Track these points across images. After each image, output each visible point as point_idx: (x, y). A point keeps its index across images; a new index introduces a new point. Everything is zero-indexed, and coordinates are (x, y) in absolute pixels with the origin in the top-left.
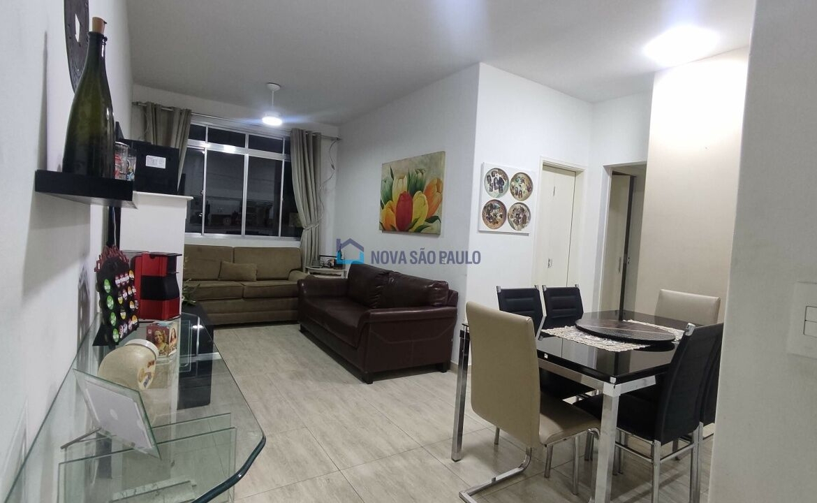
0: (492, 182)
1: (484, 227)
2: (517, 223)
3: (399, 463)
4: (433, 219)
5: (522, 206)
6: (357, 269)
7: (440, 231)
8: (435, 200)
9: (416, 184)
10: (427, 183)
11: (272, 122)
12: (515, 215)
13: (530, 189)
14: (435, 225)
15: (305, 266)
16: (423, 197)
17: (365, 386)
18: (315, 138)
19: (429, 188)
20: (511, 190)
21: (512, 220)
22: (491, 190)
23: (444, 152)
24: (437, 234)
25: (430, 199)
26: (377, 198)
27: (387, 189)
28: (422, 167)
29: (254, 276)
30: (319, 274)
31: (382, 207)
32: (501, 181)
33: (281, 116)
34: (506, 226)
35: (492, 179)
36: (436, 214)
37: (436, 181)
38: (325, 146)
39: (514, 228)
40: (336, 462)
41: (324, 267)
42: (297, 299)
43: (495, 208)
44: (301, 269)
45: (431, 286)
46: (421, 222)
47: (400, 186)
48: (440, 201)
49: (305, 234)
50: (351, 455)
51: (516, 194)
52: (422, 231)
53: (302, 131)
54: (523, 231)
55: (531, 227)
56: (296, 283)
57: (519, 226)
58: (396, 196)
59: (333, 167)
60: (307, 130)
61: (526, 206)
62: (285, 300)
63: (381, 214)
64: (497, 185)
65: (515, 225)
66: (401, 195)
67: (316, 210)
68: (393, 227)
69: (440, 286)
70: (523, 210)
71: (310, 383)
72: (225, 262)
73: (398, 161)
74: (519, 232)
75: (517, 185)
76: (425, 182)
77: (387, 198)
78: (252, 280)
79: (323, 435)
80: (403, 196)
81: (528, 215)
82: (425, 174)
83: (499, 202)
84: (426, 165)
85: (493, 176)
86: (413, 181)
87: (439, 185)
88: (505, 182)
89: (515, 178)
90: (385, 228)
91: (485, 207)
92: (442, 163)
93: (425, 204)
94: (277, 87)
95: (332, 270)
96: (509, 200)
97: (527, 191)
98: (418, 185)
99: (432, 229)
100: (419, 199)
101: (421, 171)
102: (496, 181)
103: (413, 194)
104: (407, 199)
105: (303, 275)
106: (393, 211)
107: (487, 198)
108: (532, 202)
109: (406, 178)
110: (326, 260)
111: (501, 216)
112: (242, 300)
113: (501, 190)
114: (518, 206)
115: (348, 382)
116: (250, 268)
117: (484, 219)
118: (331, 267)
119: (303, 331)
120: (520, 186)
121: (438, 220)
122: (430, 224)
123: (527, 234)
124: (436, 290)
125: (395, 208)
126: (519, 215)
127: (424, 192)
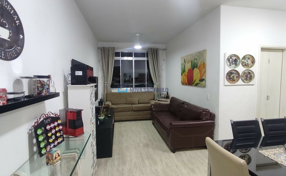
0: (231, 61)
1: (227, 83)
2: (246, 79)
4: (202, 80)
5: (249, 71)
6: (173, 100)
7: (206, 85)
8: (203, 72)
10: (199, 64)
11: (138, 47)
12: (245, 76)
13: (253, 62)
14: (203, 83)
15: (155, 98)
16: (197, 71)
17: (172, 154)
18: (156, 50)
19: (200, 66)
20: (242, 64)
21: (244, 78)
22: (230, 65)
23: (206, 50)
24: (204, 86)
25: (200, 71)
26: (180, 71)
27: (183, 68)
28: (196, 57)
29: (137, 102)
30: (161, 101)
31: (182, 75)
32: (236, 60)
34: (240, 82)
35: (231, 60)
36: (203, 78)
37: (203, 63)
38: (160, 53)
39: (245, 82)
41: (162, 98)
42: (151, 111)
43: (233, 73)
45: (201, 111)
46: (197, 81)
47: (188, 66)
48: (205, 72)
49: (155, 86)
51: (245, 65)
52: (198, 85)
53: (152, 48)
54: (250, 83)
55: (255, 81)
56: (151, 105)
57: (248, 81)
58: (187, 71)
59: (164, 60)
61: (251, 71)
62: (148, 111)
63: (182, 78)
64: (234, 63)
65: (245, 81)
66: (189, 70)
68: (186, 83)
69: (206, 111)
70: (249, 73)
72: (128, 98)
73: (187, 56)
74: (248, 84)
75: (245, 61)
77: (183, 71)
78: (136, 104)
81: (252, 75)
82: (198, 61)
83: (235, 70)
84: (198, 56)
85: (231, 58)
86: (193, 64)
87: (204, 65)
88: (238, 61)
89: (244, 58)
90: (183, 84)
91: (227, 74)
92: (205, 55)
93: (198, 74)
96: (241, 69)
97: (251, 64)
98: (195, 65)
99: (202, 85)
101: (196, 59)
102: (233, 61)
103: (193, 69)
104: (191, 71)
107: (228, 69)
108: (255, 69)
109: (190, 63)
110: (163, 96)
111: (237, 77)
112: (132, 112)
113: (236, 64)
114: (246, 71)
117: (227, 80)
118: (165, 98)
119: (153, 124)
120: (247, 61)
121: (204, 81)
122: (201, 82)
123: (253, 85)
124: (203, 113)
125: (186, 75)
126: (247, 76)
127: (198, 68)
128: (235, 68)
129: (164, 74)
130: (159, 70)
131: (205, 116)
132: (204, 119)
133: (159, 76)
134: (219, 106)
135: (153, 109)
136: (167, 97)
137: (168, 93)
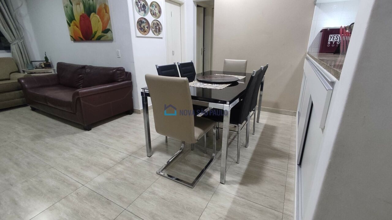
0: (139, 6)
1: (139, 34)
2: (156, 32)
4: (107, 31)
5: (157, 22)
6: (61, 66)
7: (113, 38)
8: (106, 19)
9: (89, 8)
10: (98, 7)
12: (154, 27)
13: (160, 12)
14: (109, 34)
15: (21, 70)
16: (97, 17)
17: (87, 132)
19: (100, 10)
20: (150, 12)
21: (153, 30)
22: (140, 12)
24: (111, 40)
25: (102, 18)
26: (64, 20)
27: (70, 12)
30: (35, 73)
31: (69, 25)
32: (144, 6)
34: (151, 34)
35: (139, 4)
36: (108, 27)
37: (103, 6)
39: (155, 35)
41: (37, 68)
42: (21, 91)
43: (143, 22)
44: (19, 72)
45: (114, 71)
46: (99, 33)
47: (79, 10)
48: (109, 19)
49: (13, 47)
51: (154, 15)
52: (101, 39)
54: (160, 36)
55: (163, 34)
56: (17, 81)
57: (157, 33)
58: (77, 18)
61: (159, 22)
62: (13, 93)
63: (70, 30)
64: (142, 9)
65: (155, 33)
66: (81, 16)
68: (80, 38)
69: (120, 70)
70: (158, 24)
71: (49, 140)
74: (158, 37)
75: (153, 9)
76: (96, 6)
77: (71, 19)
80: (82, 17)
81: (161, 27)
82: (94, 1)
83: (145, 19)
85: (139, 2)
86: (87, 6)
87: (106, 8)
88: (147, 7)
89: (152, 4)
90: (75, 39)
91: (138, 22)
93: (99, 22)
95: (44, 70)
96: (150, 18)
97: (158, 13)
98: (92, 9)
99: (107, 37)
100: (94, 19)
102: (141, 6)
103: (89, 15)
104: (86, 18)
105: (21, 75)
106: (77, 27)
107: (138, 16)
108: (162, 20)
109: (82, 5)
110: (37, 64)
111: (147, 27)
113: (145, 12)
114: (155, 22)
117: (138, 30)
118: (43, 68)
119: (33, 109)
120: (155, 10)
121: (110, 32)
122: (105, 34)
123: (162, 38)
124: (118, 73)
125: (78, 25)
126: (156, 27)
127: (96, 13)
128: (144, 16)
129: (27, 25)
130: (14, 16)
131: (121, 76)
132: (119, 80)
133: (17, 29)
134: (134, 63)
135: (26, 86)
136: (48, 65)
137: (46, 58)
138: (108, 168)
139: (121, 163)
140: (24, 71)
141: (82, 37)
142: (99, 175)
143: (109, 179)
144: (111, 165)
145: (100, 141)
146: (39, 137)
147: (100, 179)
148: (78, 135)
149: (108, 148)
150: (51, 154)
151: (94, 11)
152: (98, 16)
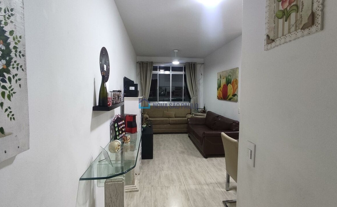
3: (206, 187)
4: (234, 95)
6: (210, 114)
8: (235, 87)
9: (228, 81)
11: (176, 63)
14: (235, 97)
15: (192, 113)
17: (204, 159)
18: (194, 65)
19: (233, 82)
23: (238, 68)
24: (236, 101)
25: (233, 87)
26: (216, 86)
27: (219, 83)
28: (230, 74)
29: (174, 116)
30: (198, 115)
31: (218, 90)
33: (179, 60)
36: (235, 93)
37: (235, 80)
38: (198, 67)
40: (184, 183)
41: (199, 112)
42: (187, 125)
44: (191, 114)
45: (232, 122)
46: (231, 96)
47: (223, 82)
48: (237, 88)
49: (192, 100)
50: (190, 181)
52: (231, 100)
53: (189, 63)
56: (187, 119)
58: (222, 86)
59: (201, 74)
60: (191, 62)
62: (184, 125)
63: (218, 93)
67: (196, 91)
68: (221, 98)
69: (236, 123)
71: (186, 156)
72: (165, 111)
73: (222, 72)
76: (231, 81)
77: (219, 86)
78: (173, 118)
79: (183, 173)
80: (224, 85)
82: (231, 77)
84: (232, 73)
87: (236, 81)
90: (219, 98)
92: (237, 72)
93: (232, 89)
94: (177, 51)
95: (202, 114)
98: (229, 82)
99: (234, 99)
100: (230, 87)
101: (230, 75)
103: (228, 85)
104: (226, 86)
105: (190, 116)
106: (221, 91)
109: (225, 78)
110: (200, 110)
112: (169, 125)
115: (198, 157)
116: (172, 113)
118: (202, 113)
119: (189, 137)
122: (234, 97)
124: (233, 124)
129: (201, 88)
130: (196, 84)
131: (236, 127)
135: (190, 122)
136: (204, 111)
137: (204, 107)
138: (200, 183)
139: (208, 185)
140: (193, 114)
141: (222, 97)
142: (194, 185)
143: (196, 189)
144: (203, 183)
145: (207, 167)
146: (183, 152)
147: (193, 187)
148: (199, 158)
149: (208, 173)
150: (182, 163)
151: (230, 83)
152: (232, 86)
